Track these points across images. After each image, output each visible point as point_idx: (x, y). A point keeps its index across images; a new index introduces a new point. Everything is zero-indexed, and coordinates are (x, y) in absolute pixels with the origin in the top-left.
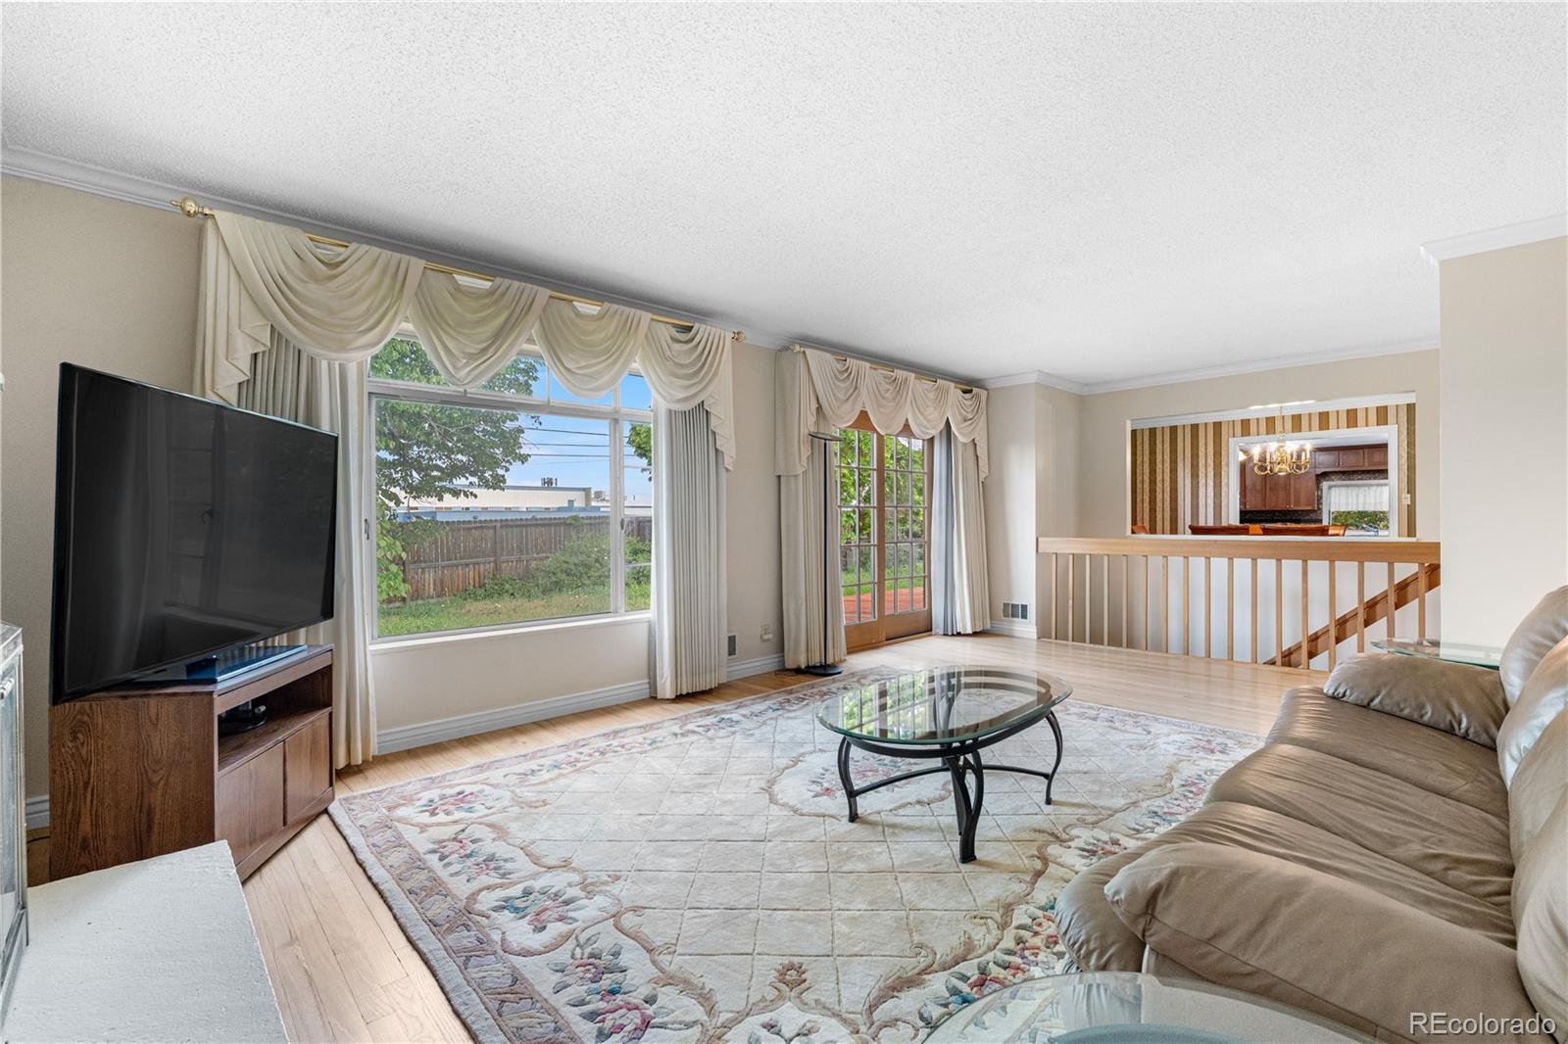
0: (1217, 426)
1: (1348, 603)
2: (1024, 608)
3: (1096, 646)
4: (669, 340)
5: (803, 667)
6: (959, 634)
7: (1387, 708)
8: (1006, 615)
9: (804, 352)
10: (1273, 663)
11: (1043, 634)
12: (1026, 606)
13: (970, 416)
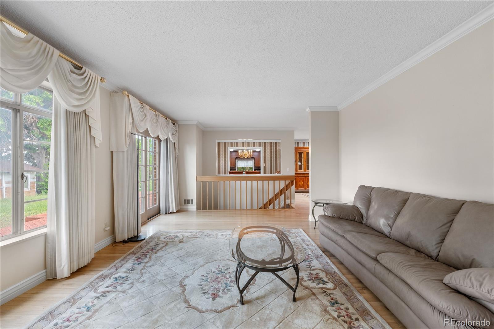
0: (225, 143)
1: (277, 191)
2: (192, 200)
3: (216, 210)
4: (70, 72)
5: (127, 239)
6: (171, 213)
7: (343, 218)
8: (185, 203)
9: (128, 96)
10: (261, 208)
11: (198, 208)
12: (193, 200)
13: (175, 133)
